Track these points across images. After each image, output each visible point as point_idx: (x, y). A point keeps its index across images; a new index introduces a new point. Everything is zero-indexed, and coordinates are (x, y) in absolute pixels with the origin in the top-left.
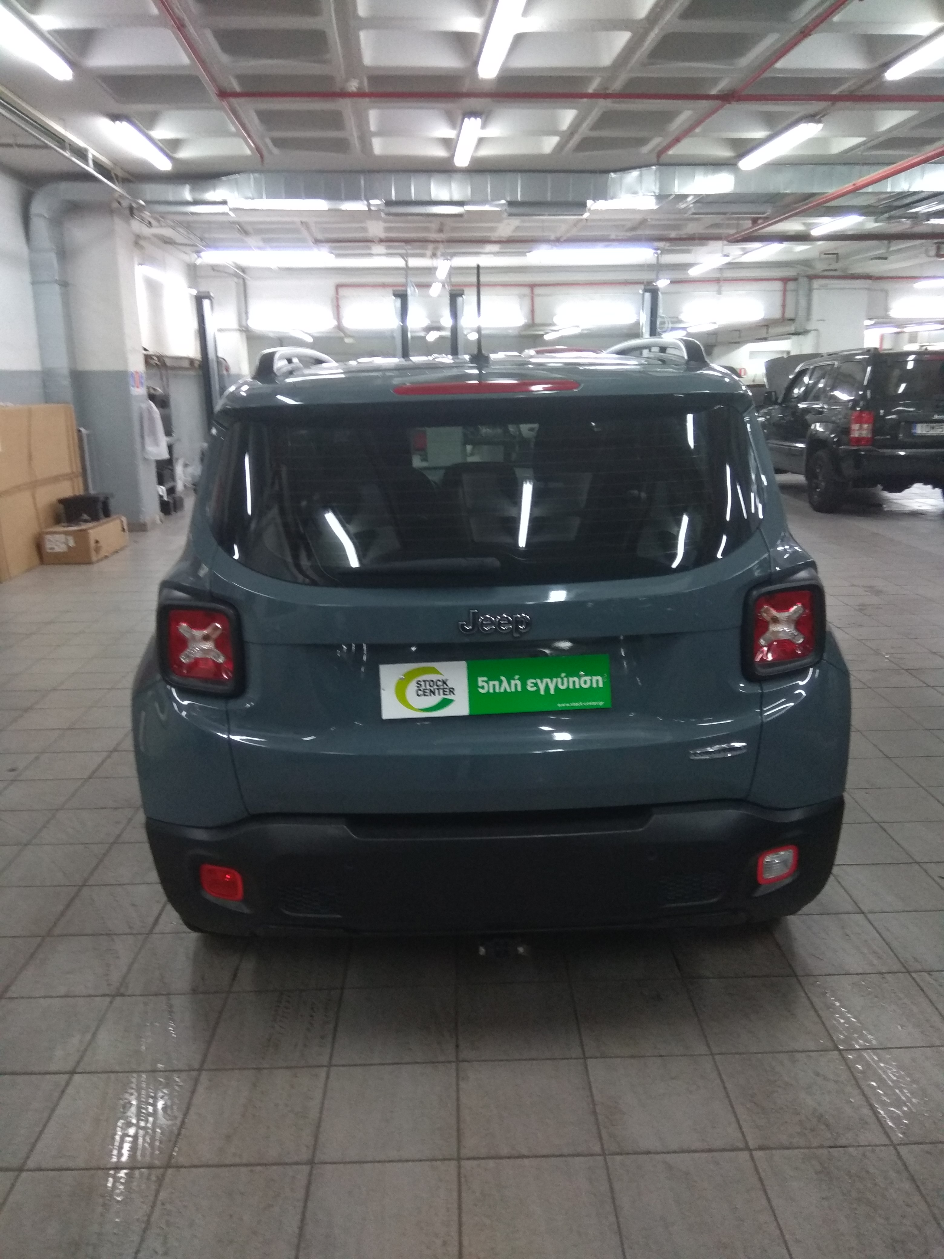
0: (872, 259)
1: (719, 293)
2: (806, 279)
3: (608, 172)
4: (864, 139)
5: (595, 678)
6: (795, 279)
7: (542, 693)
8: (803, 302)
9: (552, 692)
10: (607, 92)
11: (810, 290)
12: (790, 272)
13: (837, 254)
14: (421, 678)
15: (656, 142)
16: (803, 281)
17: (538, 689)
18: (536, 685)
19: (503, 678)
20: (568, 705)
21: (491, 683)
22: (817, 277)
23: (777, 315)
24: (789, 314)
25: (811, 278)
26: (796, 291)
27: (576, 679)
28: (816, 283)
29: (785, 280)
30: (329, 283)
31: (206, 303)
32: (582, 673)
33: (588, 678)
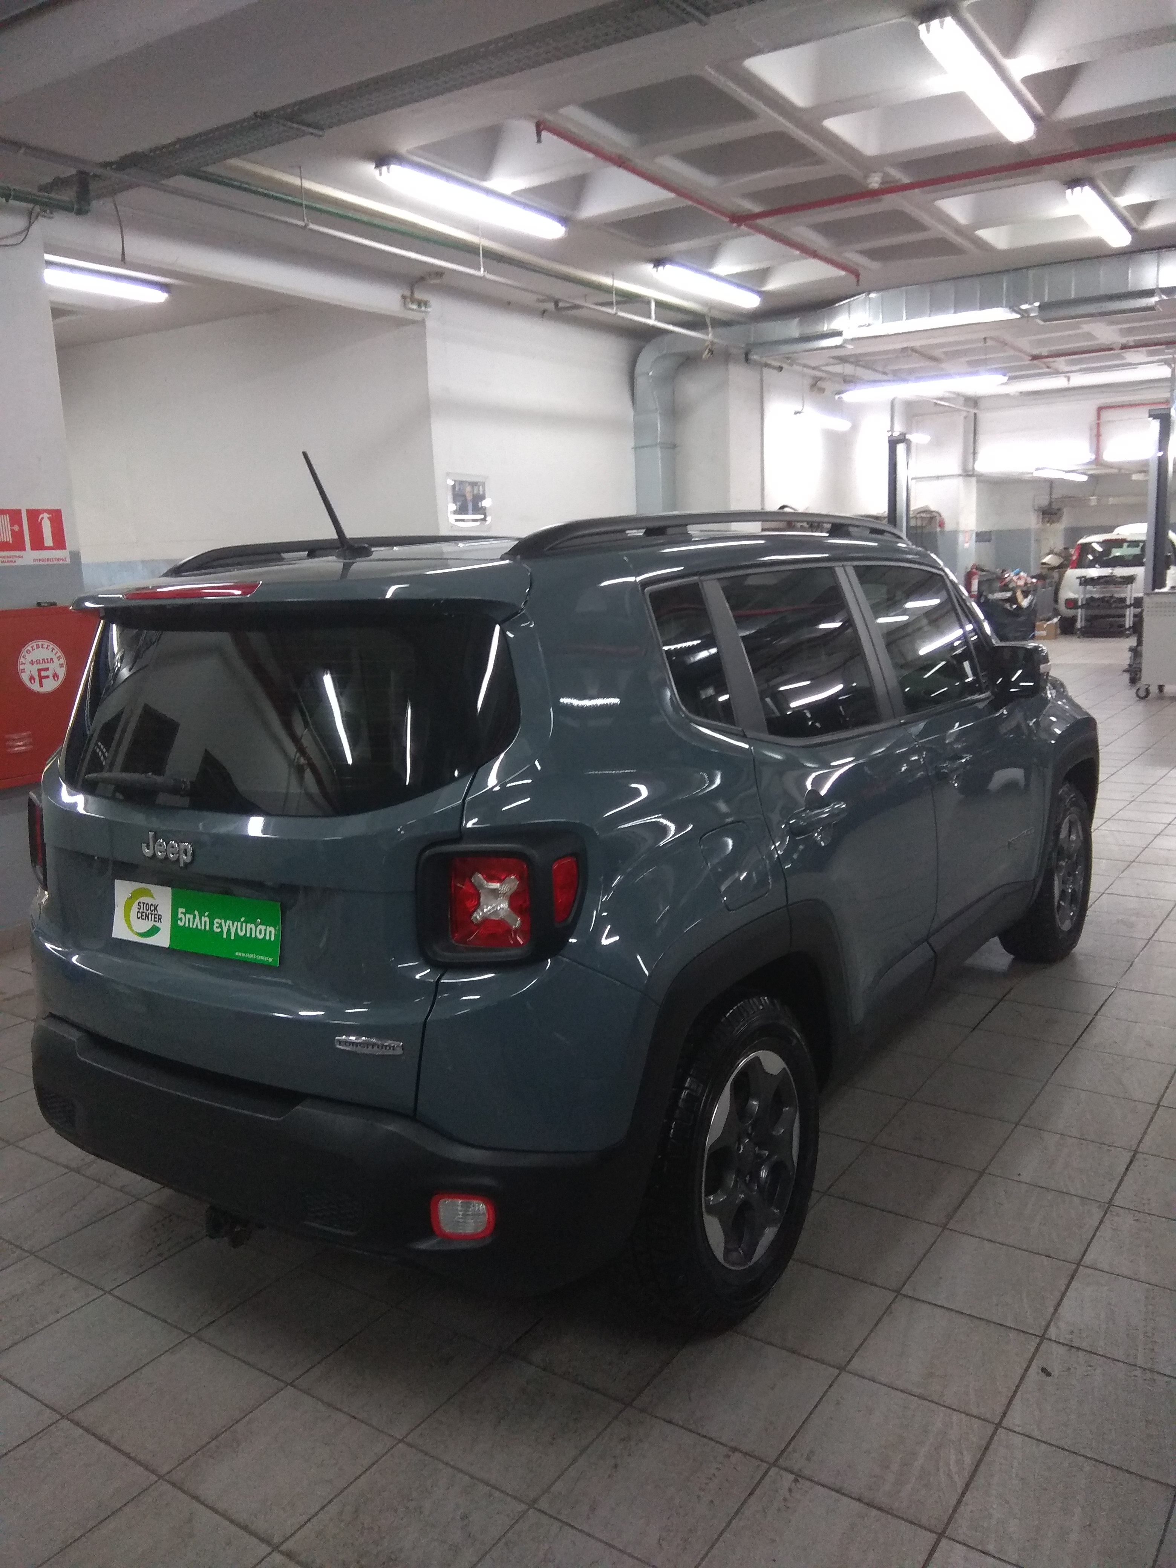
5: (269, 929)
7: (225, 936)
9: (233, 938)
17: (222, 931)
18: (220, 926)
19: (196, 912)
20: (244, 955)
21: (188, 916)
27: (253, 926)
30: (1087, 407)
31: (901, 448)
32: (259, 921)
33: (263, 927)
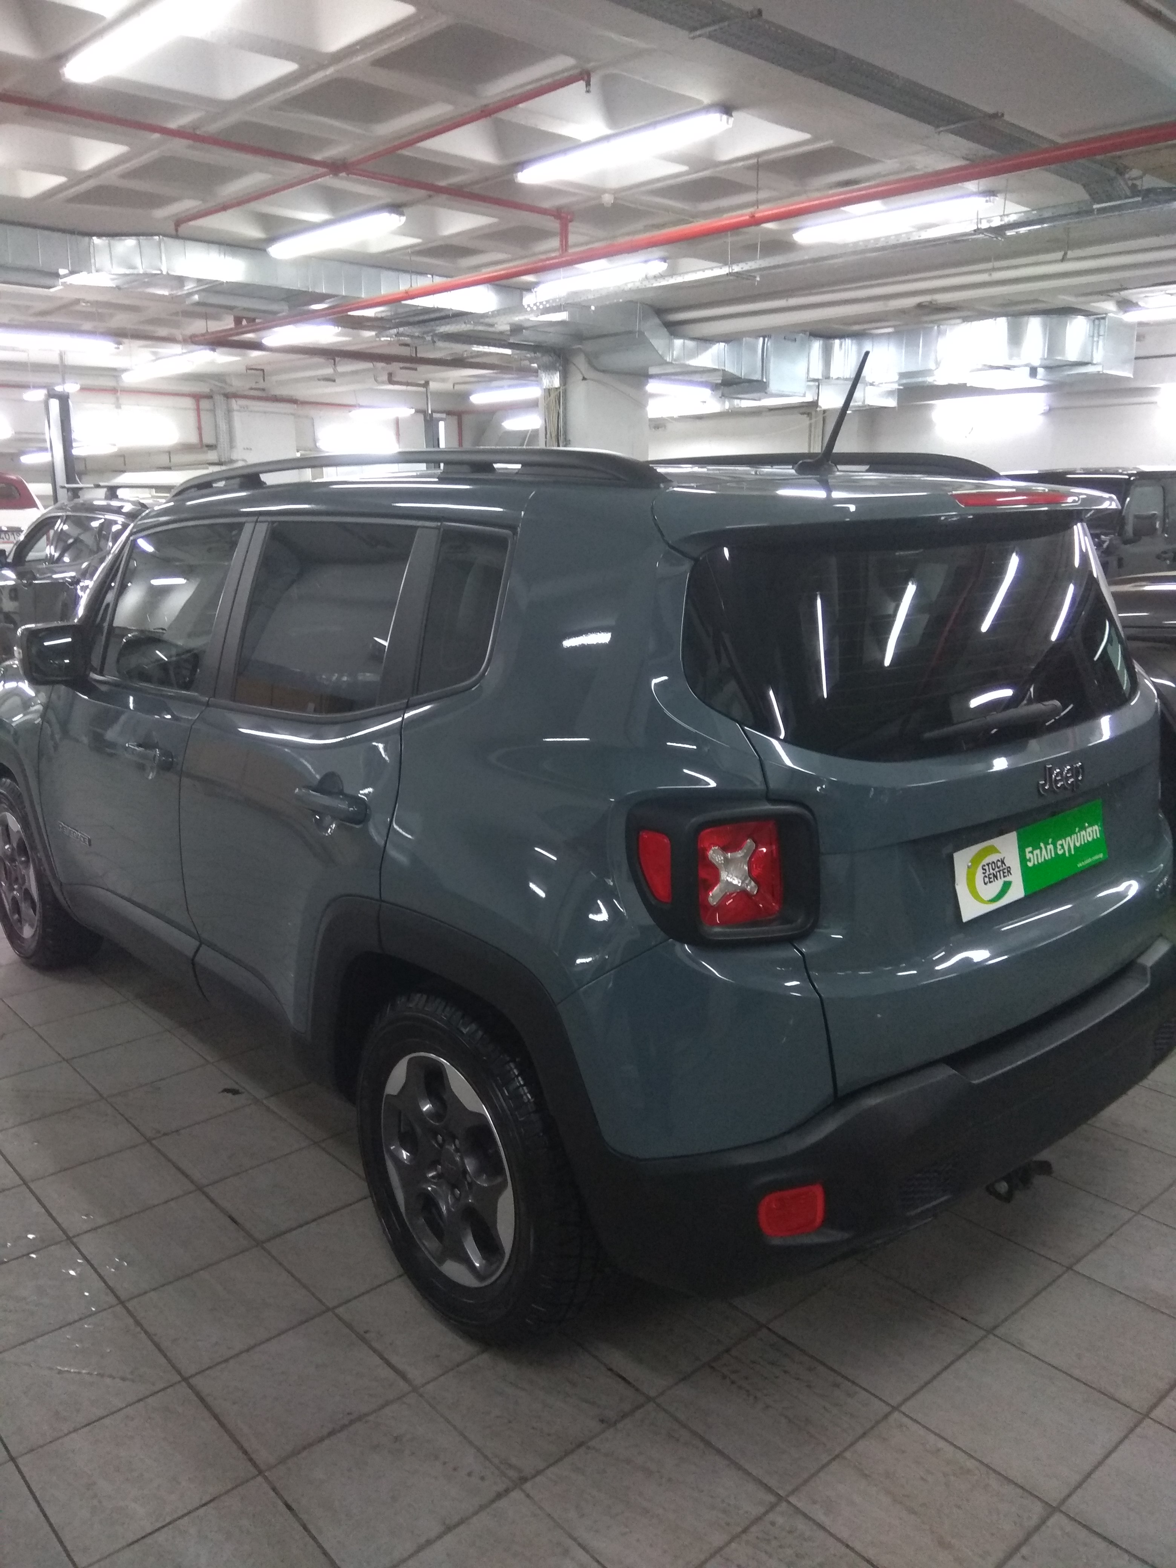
0: (319, 380)
1: (118, 407)
2: (222, 398)
3: (91, 235)
4: (418, 241)
5: (1094, 828)
6: (209, 397)
7: (1067, 855)
8: (223, 426)
9: (1074, 852)
10: (198, 132)
11: (229, 411)
12: (204, 388)
13: (263, 370)
14: (985, 862)
15: (188, 205)
16: (219, 399)
17: (1065, 851)
18: (1062, 846)
19: (1041, 845)
21: (1035, 853)
22: (236, 396)
23: (193, 439)
24: (208, 439)
25: (228, 396)
26: (213, 411)
27: (1084, 832)
28: (235, 404)
29: (197, 397)
32: (1085, 825)
33: (1090, 830)
